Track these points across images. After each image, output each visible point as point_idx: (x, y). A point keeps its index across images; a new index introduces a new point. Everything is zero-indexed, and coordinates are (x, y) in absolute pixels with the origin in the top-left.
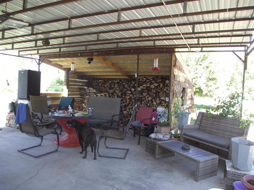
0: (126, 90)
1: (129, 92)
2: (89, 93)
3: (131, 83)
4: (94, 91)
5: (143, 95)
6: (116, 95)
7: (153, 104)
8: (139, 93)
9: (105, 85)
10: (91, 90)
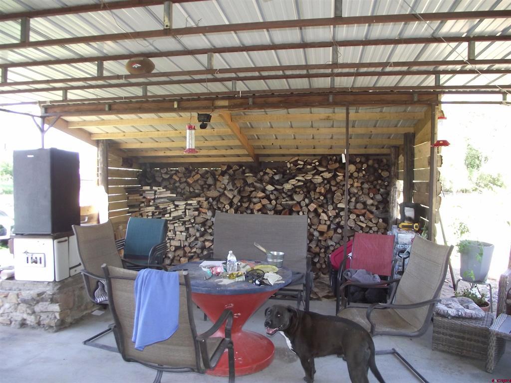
0: (253, 189)
1: (261, 194)
2: (154, 199)
3: (265, 173)
4: (168, 194)
5: (293, 199)
6: (226, 202)
7: (320, 218)
8: (285, 196)
9: (189, 180)
10: (161, 193)
